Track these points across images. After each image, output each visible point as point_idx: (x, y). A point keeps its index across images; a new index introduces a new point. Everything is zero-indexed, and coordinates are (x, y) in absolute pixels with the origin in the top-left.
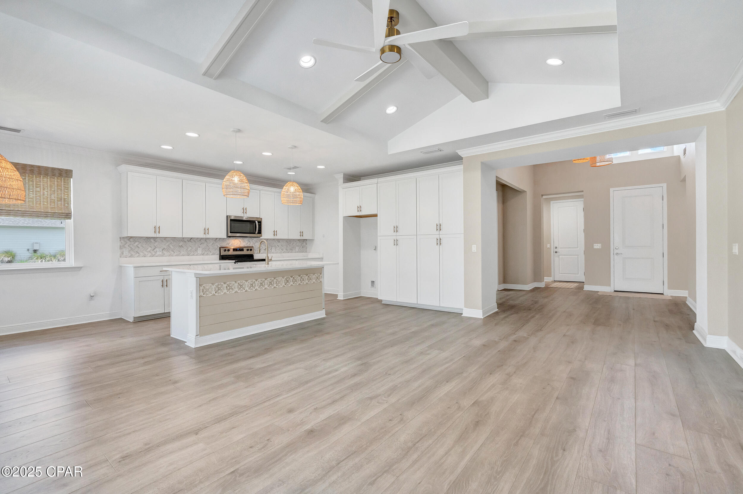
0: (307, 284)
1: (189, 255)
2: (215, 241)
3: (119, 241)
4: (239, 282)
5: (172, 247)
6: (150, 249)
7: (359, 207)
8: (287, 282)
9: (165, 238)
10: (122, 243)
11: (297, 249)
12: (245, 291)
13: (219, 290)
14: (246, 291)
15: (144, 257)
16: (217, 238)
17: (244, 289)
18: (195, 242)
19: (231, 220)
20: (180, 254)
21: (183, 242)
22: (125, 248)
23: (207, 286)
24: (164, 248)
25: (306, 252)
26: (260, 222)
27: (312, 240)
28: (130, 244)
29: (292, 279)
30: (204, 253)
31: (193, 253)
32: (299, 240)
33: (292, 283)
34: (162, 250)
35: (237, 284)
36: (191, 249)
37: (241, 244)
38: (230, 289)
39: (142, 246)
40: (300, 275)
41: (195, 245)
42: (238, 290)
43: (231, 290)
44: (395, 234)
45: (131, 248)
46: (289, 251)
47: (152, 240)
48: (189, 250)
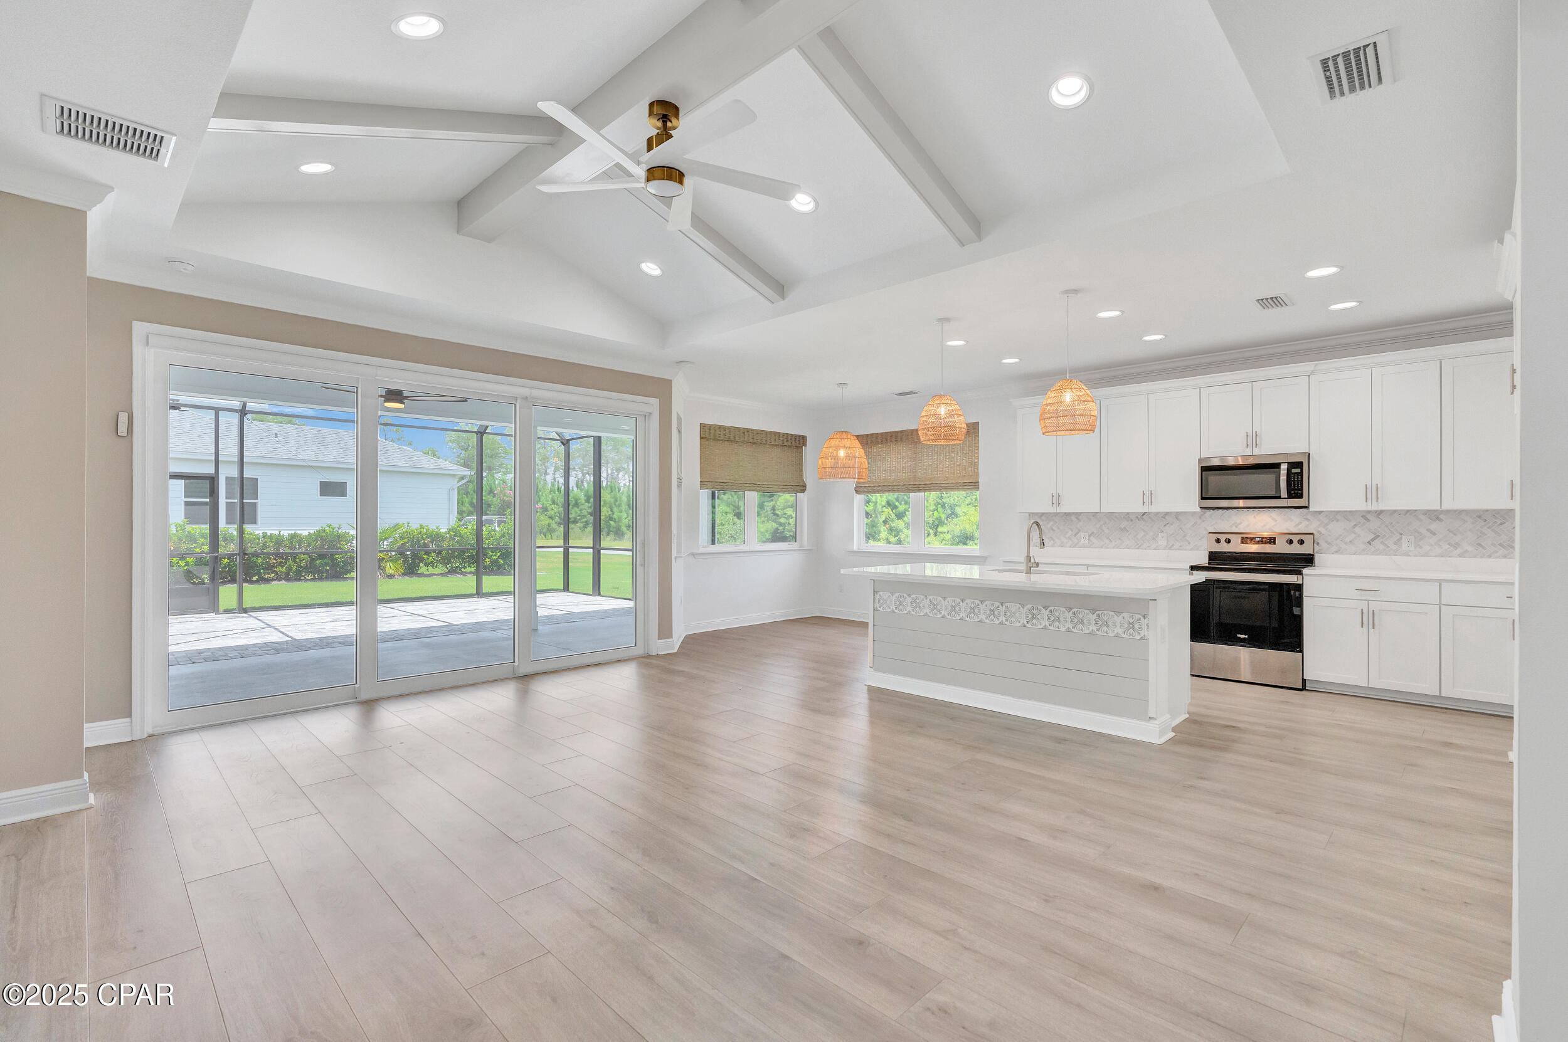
2: (1200, 518)
3: (1027, 520)
5: (1107, 531)
15: (1062, 547)
18: (1152, 520)
20: (1121, 544)
21: (1128, 521)
23: (885, 595)
24: (1093, 533)
26: (1296, 466)
30: (1173, 545)
34: (1089, 536)
36: (1145, 536)
39: (1058, 528)
41: (1152, 526)
47: (1073, 518)
48: (1139, 537)
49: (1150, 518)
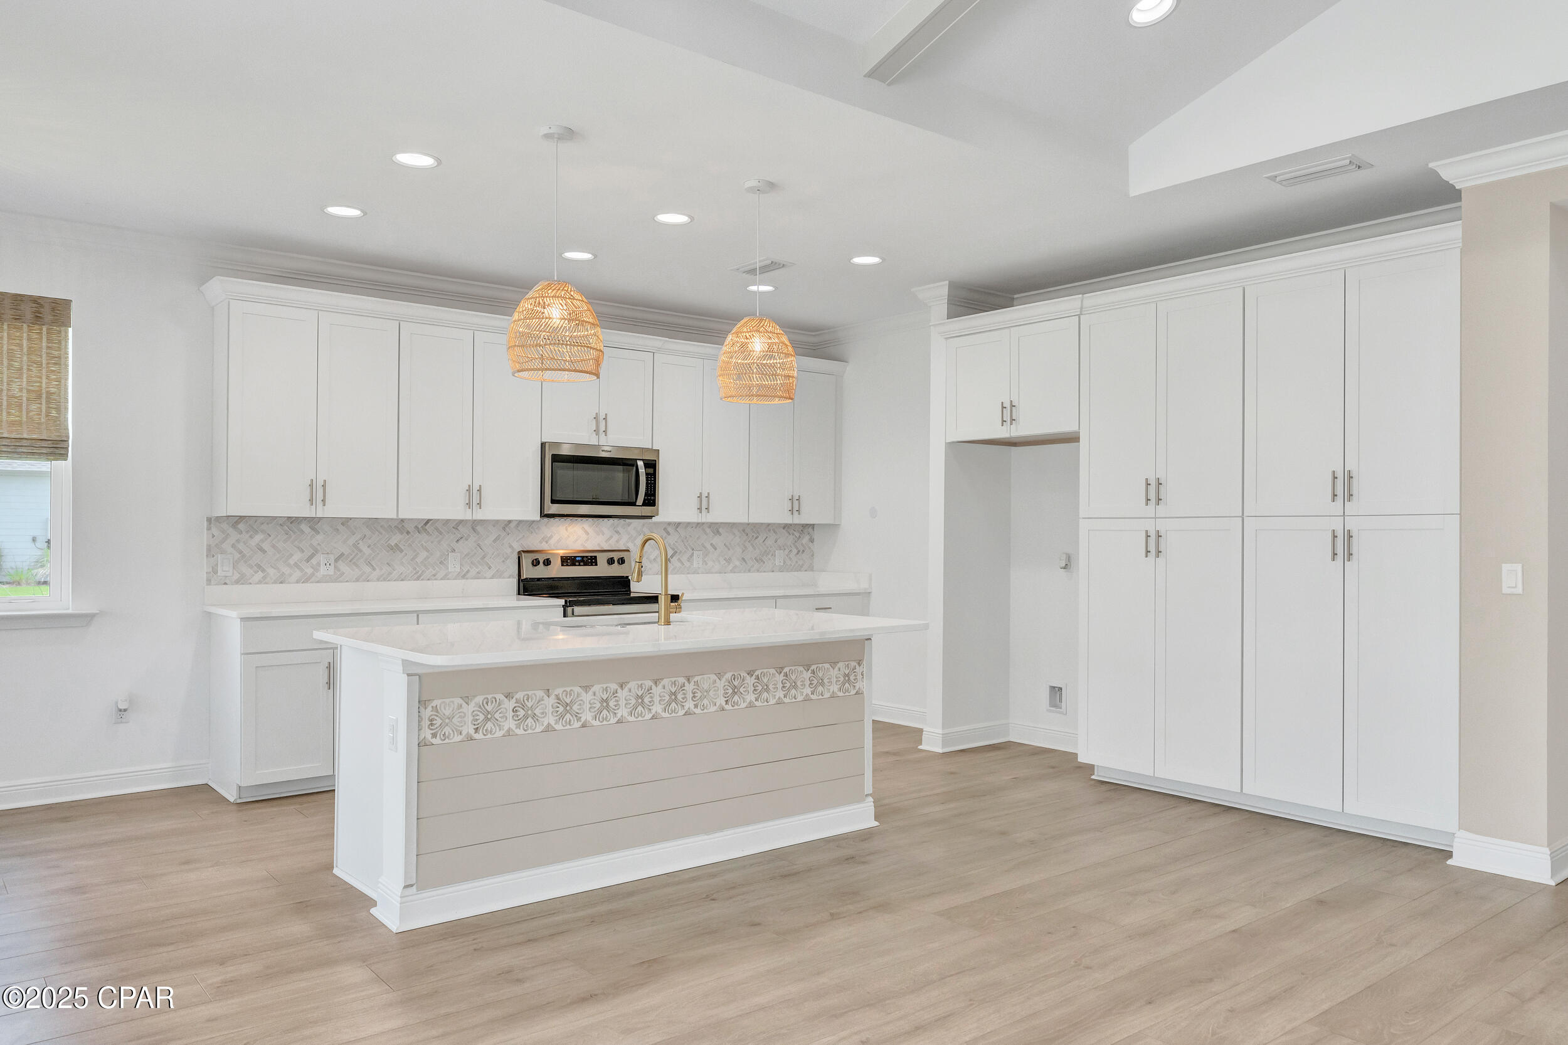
0: (807, 699)
1: (420, 576)
2: (504, 529)
3: (205, 531)
4: (559, 691)
5: (367, 551)
6: (297, 556)
7: (1007, 405)
8: (734, 693)
9: (345, 521)
10: (213, 536)
11: (779, 558)
12: (580, 724)
13: (489, 720)
14: (583, 726)
15: (281, 583)
16: (510, 522)
17: (579, 719)
18: (441, 533)
19: (556, 458)
20: (390, 573)
21: (402, 533)
22: (223, 552)
23: (448, 706)
24: (342, 554)
25: (811, 568)
26: (651, 465)
27: (832, 528)
28: (238, 541)
29: (750, 681)
30: (468, 572)
31: (434, 572)
32: (786, 526)
33: (751, 697)
34: (336, 560)
35: (552, 700)
36: (428, 558)
37: (587, 540)
38: (526, 717)
39: (274, 546)
40: (782, 668)
41: (439, 542)
42: (557, 722)
43: (530, 720)
44: (1150, 509)
45: (241, 552)
46: (753, 566)
47: (305, 527)
48: (419, 560)
49: (437, 529)
